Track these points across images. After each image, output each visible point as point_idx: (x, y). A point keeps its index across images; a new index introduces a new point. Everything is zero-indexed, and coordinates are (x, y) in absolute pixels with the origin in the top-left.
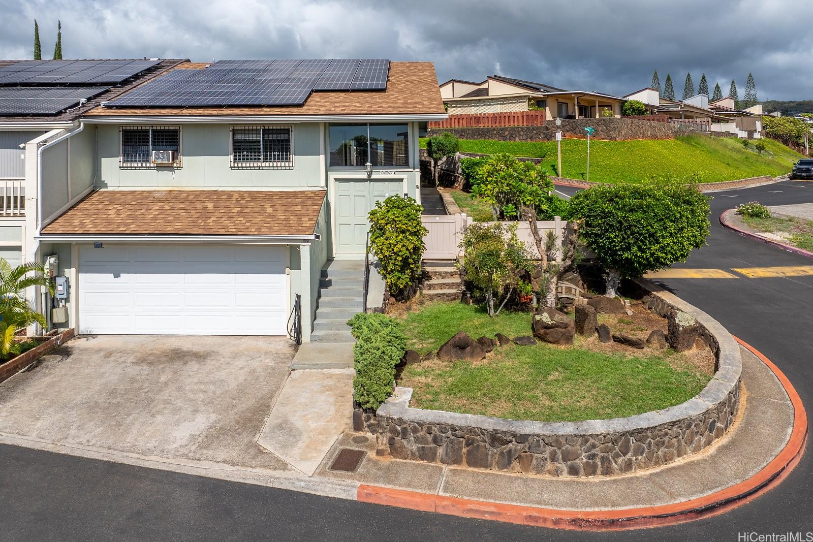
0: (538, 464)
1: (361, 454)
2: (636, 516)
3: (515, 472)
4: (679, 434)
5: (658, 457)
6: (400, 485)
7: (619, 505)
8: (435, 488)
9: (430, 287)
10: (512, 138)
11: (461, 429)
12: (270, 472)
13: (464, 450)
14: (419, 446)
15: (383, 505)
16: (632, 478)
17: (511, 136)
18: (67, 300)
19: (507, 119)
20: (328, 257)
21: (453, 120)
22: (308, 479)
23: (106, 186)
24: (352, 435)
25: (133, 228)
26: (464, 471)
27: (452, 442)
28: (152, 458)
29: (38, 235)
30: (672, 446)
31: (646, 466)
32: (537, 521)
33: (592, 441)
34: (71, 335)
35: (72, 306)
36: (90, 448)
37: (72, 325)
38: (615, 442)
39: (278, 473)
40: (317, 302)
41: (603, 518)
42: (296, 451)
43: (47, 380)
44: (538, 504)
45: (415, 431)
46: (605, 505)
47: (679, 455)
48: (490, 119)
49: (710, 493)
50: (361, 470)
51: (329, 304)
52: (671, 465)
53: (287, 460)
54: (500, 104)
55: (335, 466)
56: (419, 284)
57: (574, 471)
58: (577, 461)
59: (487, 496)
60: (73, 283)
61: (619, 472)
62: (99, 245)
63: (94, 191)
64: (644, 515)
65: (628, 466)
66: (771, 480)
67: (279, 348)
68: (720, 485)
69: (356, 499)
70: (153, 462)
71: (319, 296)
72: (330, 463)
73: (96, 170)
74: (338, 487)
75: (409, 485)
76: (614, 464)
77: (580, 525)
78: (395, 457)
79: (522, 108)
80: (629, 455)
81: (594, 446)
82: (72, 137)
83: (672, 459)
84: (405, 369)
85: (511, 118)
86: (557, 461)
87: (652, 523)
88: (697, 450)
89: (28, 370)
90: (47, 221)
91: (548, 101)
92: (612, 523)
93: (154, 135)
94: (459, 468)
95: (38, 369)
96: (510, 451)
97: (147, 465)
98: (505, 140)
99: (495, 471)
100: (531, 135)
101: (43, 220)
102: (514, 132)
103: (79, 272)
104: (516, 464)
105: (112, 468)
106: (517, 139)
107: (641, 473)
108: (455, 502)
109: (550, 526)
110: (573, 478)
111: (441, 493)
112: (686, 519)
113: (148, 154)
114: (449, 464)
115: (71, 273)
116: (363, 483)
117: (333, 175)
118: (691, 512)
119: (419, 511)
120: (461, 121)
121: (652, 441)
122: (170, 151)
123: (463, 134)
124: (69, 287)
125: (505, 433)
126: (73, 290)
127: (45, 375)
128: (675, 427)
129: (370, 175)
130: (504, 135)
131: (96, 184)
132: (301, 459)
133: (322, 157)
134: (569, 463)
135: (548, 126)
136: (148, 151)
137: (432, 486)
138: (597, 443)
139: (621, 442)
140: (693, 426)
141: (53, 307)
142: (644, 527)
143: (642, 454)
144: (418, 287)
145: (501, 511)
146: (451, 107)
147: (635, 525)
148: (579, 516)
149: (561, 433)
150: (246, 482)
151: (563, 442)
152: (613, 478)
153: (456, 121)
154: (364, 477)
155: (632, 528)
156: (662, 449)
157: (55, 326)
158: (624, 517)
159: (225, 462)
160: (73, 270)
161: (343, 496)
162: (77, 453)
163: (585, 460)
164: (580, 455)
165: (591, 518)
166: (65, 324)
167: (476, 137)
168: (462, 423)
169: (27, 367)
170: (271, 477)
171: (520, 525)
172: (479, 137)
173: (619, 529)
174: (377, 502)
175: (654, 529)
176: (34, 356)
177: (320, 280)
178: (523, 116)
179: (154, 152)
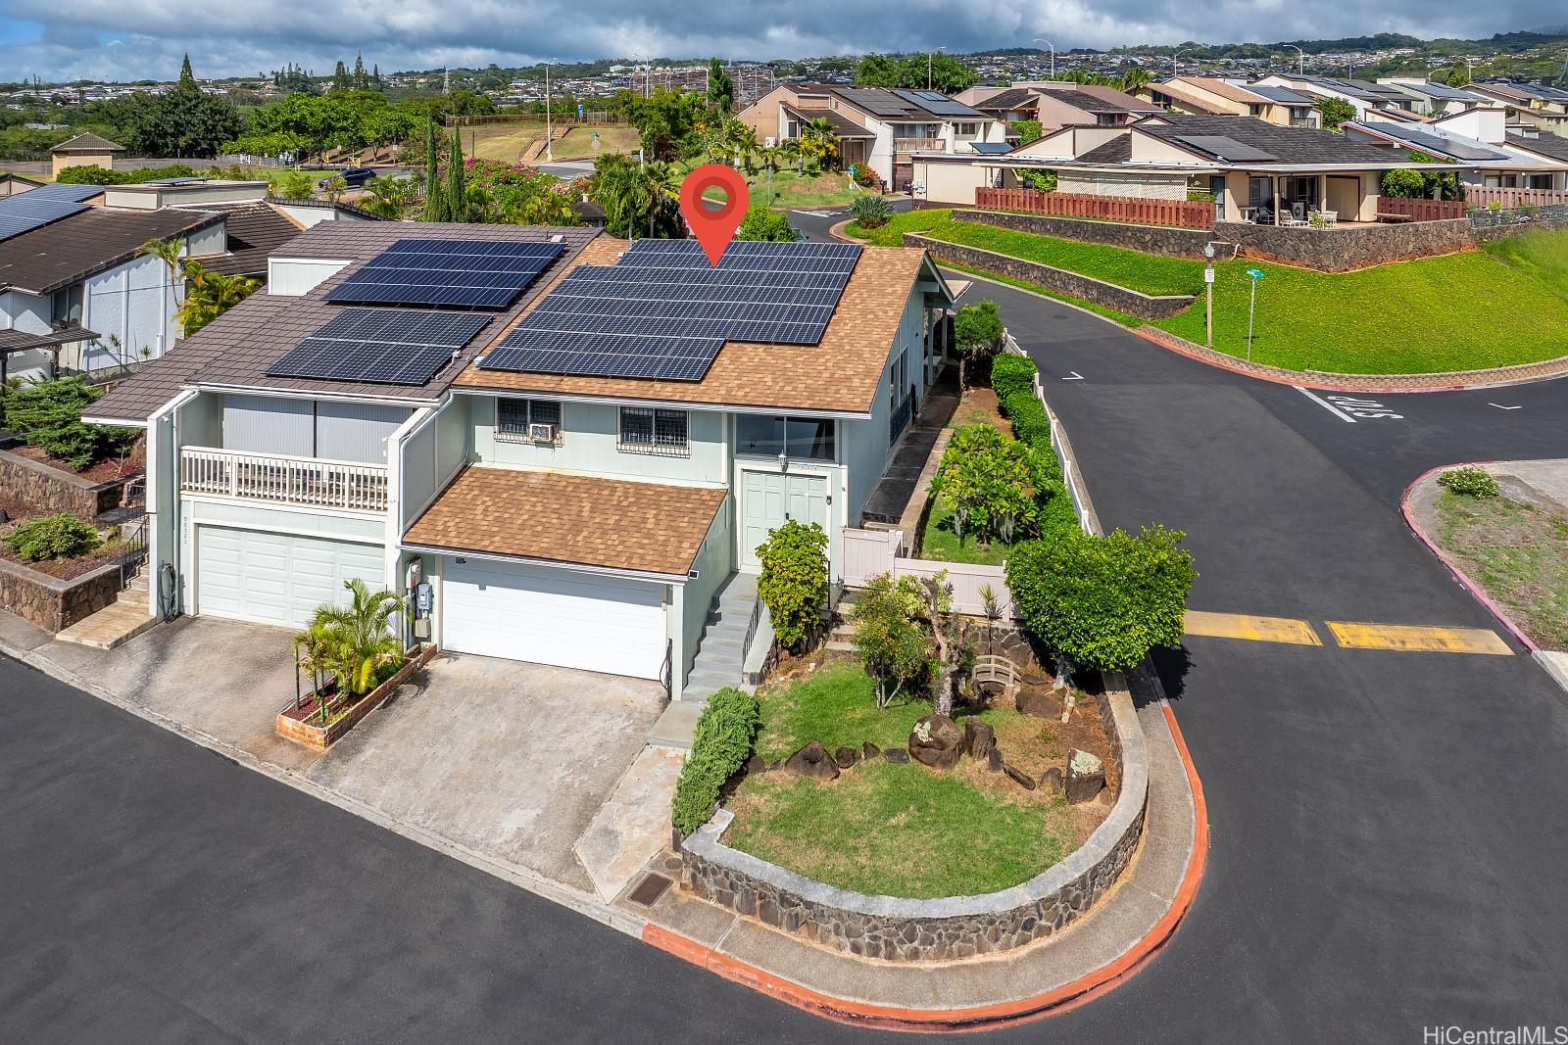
0: (822, 933)
1: (666, 883)
2: (883, 1016)
3: (800, 937)
4: (979, 929)
5: (951, 950)
6: (685, 932)
7: (877, 1000)
8: (714, 942)
9: (838, 637)
10: (1156, 247)
11: (754, 880)
12: (573, 891)
13: (758, 903)
14: (718, 888)
15: (662, 951)
16: (913, 969)
17: (1155, 243)
18: (430, 611)
19: (1152, 210)
20: (731, 568)
21: (1065, 201)
22: (603, 907)
23: (479, 459)
24: (668, 855)
25: (497, 543)
26: (754, 925)
27: (747, 892)
28: (477, 853)
29: (399, 544)
30: (970, 940)
31: (937, 957)
32: (790, 999)
33: (874, 922)
34: (433, 653)
35: (434, 617)
36: (424, 831)
37: (435, 640)
38: (899, 927)
39: (581, 895)
40: (699, 645)
41: (851, 1010)
42: (605, 869)
43: (400, 724)
44: (800, 980)
45: (714, 873)
46: (863, 997)
47: (980, 950)
48: (1124, 207)
49: (978, 1005)
50: (657, 905)
51: (712, 648)
52: (967, 961)
53: (596, 880)
54: (1142, 183)
55: (633, 897)
56: (824, 632)
57: (856, 949)
58: (860, 939)
59: (758, 961)
60: (436, 592)
61: (904, 958)
62: (461, 561)
63: (466, 466)
64: (892, 1017)
65: (915, 955)
66: (1057, 1004)
67: (647, 702)
68: (997, 998)
69: (641, 938)
70: (476, 859)
71: (704, 635)
72: (632, 891)
73: (469, 440)
74: (627, 923)
75: (692, 933)
76: (899, 949)
77: (829, 1014)
78: (696, 894)
79: (1178, 193)
80: (916, 944)
81: (876, 928)
82: (439, 416)
83: (969, 954)
84: (746, 779)
85: (1159, 209)
86: (840, 935)
87: (899, 1026)
88: (1006, 947)
89: (384, 707)
90: (410, 523)
91: (1230, 179)
92: (859, 1018)
93: (532, 407)
94: (751, 921)
95: (393, 706)
96: (797, 914)
97: (469, 861)
98: (1145, 249)
99: (783, 932)
100: (1188, 245)
101: (405, 523)
102: (1159, 238)
103: (442, 579)
104: (803, 928)
105: (440, 860)
106: (1165, 250)
107: (928, 965)
108: (726, 962)
109: (802, 1007)
110: (855, 956)
111: (717, 949)
112: (936, 1030)
113: (526, 425)
114: (744, 914)
115: (434, 580)
116: (651, 922)
117: (740, 464)
118: (943, 1023)
119: (692, 964)
120: (1078, 205)
121: (943, 932)
122: (549, 426)
123: (1078, 230)
124: (432, 596)
125: (792, 895)
126: (436, 600)
127: (399, 717)
128: (974, 922)
129: (785, 468)
130: (1143, 240)
131: (469, 456)
132: (608, 881)
133: (724, 446)
134: (852, 940)
135: (1218, 233)
136: (526, 422)
137: (712, 939)
138: (880, 925)
139: (908, 928)
140: (997, 923)
141: (416, 618)
142: (891, 1029)
143: (931, 944)
144: (822, 636)
145: (762, 982)
146: (1064, 179)
147: (881, 1025)
148: (829, 1004)
149: (843, 908)
150: (551, 899)
151: (846, 917)
152: (894, 965)
153: (1071, 204)
154: (656, 914)
155: (878, 1028)
156: (957, 942)
157: (418, 640)
158: (871, 1015)
159: (539, 870)
160: (437, 578)
161: (630, 933)
162: (411, 837)
163: (867, 940)
164: (863, 934)
165: (840, 1008)
166: (428, 639)
167: (1098, 238)
168: (755, 874)
169: (383, 701)
170: (573, 898)
171: (776, 1000)
172: (1103, 238)
173: (864, 1025)
174: (659, 946)
175: (900, 1033)
176: (390, 688)
177: (708, 612)
178: (1178, 209)
179: (532, 425)
